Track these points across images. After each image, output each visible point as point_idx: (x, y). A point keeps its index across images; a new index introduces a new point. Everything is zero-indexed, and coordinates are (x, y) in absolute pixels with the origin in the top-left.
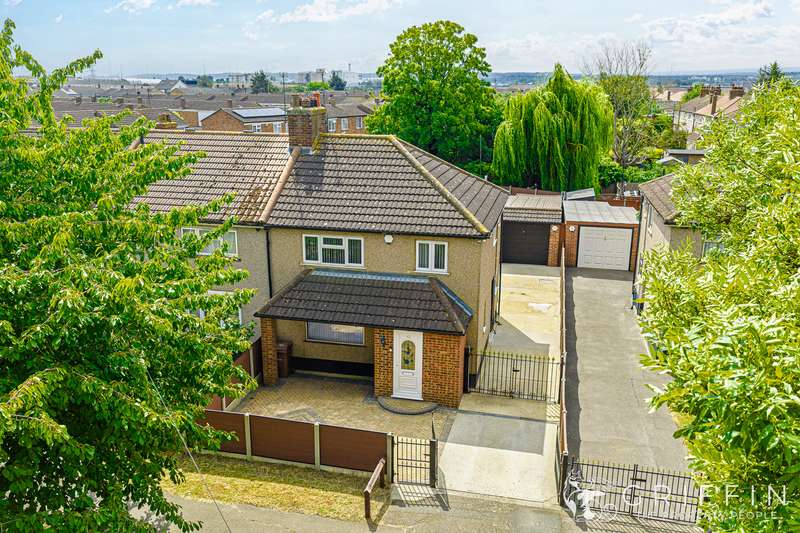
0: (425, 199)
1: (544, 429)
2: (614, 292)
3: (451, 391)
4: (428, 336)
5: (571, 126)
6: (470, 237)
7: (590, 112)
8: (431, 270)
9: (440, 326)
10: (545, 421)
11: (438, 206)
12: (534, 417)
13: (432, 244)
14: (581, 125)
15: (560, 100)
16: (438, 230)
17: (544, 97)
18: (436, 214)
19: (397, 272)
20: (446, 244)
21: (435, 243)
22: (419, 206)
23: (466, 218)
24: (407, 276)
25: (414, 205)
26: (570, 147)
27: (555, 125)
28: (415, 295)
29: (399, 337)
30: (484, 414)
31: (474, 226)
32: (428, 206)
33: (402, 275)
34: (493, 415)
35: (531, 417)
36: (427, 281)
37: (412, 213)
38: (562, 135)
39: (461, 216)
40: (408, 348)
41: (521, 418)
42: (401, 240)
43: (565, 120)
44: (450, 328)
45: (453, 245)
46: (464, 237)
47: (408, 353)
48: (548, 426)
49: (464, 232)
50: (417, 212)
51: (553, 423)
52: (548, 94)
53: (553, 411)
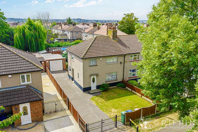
0: (19, 61)
1: (69, 118)
2: (63, 76)
3: (41, 117)
4: (31, 103)
5: (36, 34)
6: (38, 71)
7: (40, 30)
8: (26, 83)
9: (35, 99)
10: (68, 116)
11: (24, 63)
12: (65, 115)
13: (25, 75)
14: (39, 34)
15: (32, 27)
16: (27, 71)
17: (27, 27)
18: (25, 66)
19: (15, 86)
20: (30, 74)
21: (26, 74)
22: (17, 64)
23: (35, 65)
24: (18, 86)
25: (16, 64)
26: (36, 40)
27: (32, 34)
28: (23, 92)
29: (21, 106)
30: (52, 120)
31: (38, 67)
32: (21, 64)
33: (16, 87)
34: (54, 119)
35: (64, 116)
36: (25, 87)
37: (16, 67)
38: (34, 37)
39: (33, 65)
40: (25, 109)
41: (62, 117)
42: (14, 76)
43: (34, 33)
44: (38, 99)
45: (32, 74)
46: (36, 71)
47: (25, 110)
48: (69, 116)
49: (35, 70)
50: (18, 66)
51: (70, 115)
52: (28, 26)
53: (68, 112)
